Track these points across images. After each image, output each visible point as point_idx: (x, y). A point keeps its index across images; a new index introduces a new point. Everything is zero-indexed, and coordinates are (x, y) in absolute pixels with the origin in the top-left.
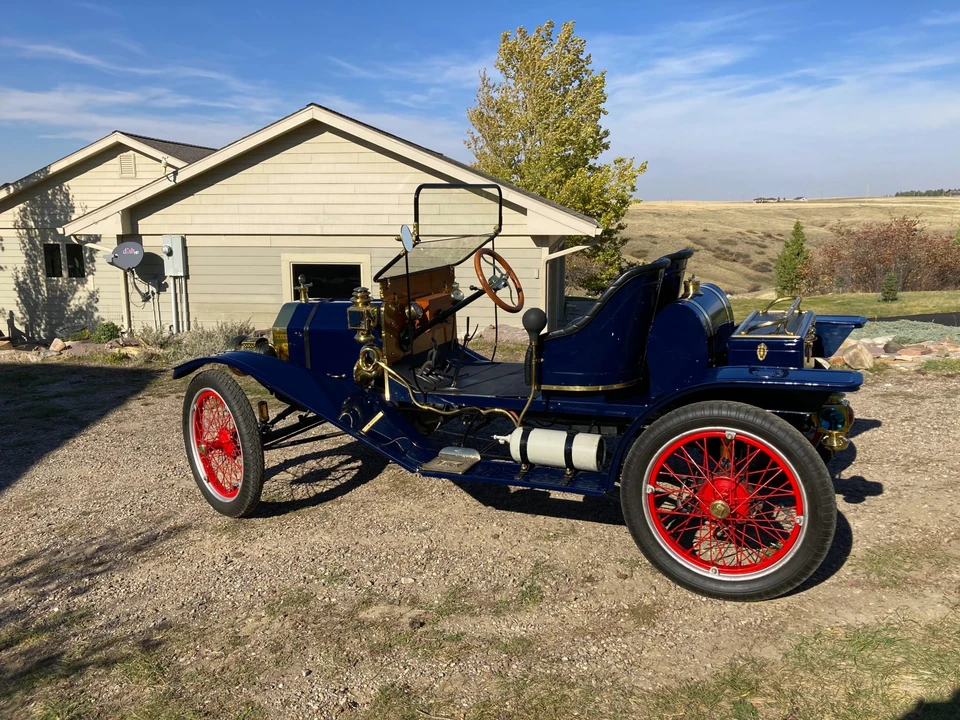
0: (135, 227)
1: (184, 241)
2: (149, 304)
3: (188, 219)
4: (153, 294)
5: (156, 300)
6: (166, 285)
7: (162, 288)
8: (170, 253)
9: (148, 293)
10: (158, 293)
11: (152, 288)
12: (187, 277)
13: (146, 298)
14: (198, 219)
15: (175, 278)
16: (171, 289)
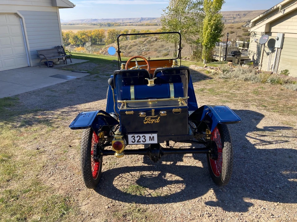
0: (270, 29)
1: (284, 35)
2: (269, 56)
3: (286, 27)
4: (270, 53)
5: (271, 56)
6: (275, 50)
7: (273, 51)
8: (278, 40)
9: (269, 53)
10: (272, 53)
11: (270, 51)
12: (282, 48)
13: (268, 54)
14: (290, 27)
15: (278, 48)
16: (276, 52)
